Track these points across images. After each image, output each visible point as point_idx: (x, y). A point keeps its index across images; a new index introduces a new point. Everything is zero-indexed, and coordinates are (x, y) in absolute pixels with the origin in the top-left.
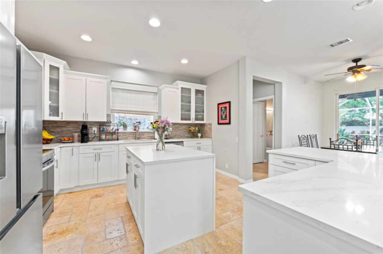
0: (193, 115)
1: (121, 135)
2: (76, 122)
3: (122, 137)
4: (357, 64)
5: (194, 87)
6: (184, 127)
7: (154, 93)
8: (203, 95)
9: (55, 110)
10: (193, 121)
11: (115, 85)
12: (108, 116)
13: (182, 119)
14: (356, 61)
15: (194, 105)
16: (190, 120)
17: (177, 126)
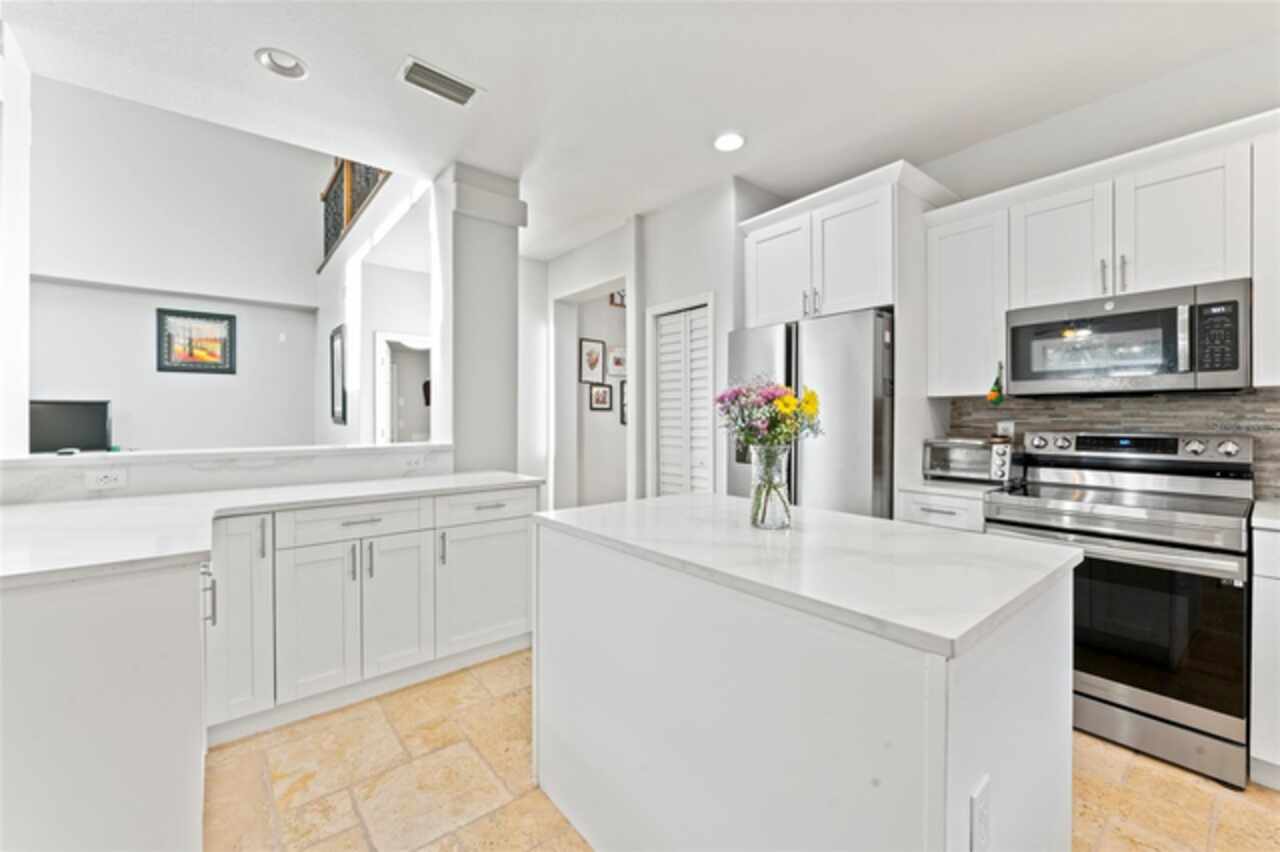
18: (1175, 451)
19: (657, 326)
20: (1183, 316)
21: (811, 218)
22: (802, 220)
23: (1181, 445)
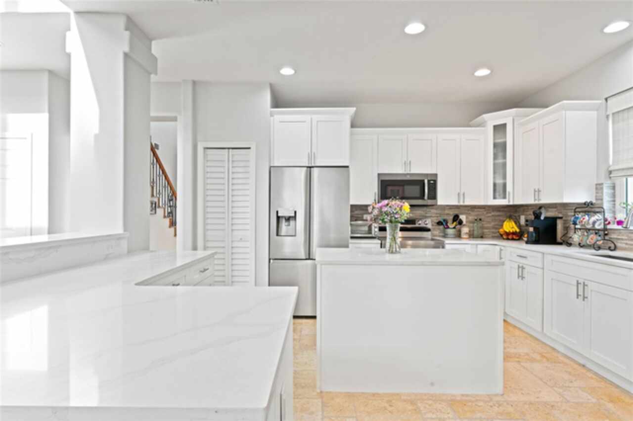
1: (623, 237)
3: (626, 244)
18: (415, 224)
19: (205, 155)
20: (426, 181)
21: (311, 119)
22: (307, 118)
23: (416, 222)
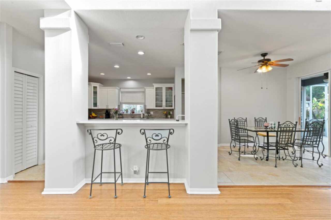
0: (164, 103)
1: (125, 116)
2: (103, 110)
4: (264, 58)
5: (164, 86)
6: (162, 111)
7: (143, 92)
8: (172, 90)
9: (95, 105)
10: (164, 107)
11: (122, 90)
12: (119, 106)
13: (156, 106)
14: (264, 55)
15: (165, 97)
16: (161, 106)
17: (156, 111)
